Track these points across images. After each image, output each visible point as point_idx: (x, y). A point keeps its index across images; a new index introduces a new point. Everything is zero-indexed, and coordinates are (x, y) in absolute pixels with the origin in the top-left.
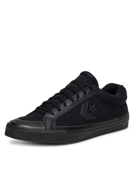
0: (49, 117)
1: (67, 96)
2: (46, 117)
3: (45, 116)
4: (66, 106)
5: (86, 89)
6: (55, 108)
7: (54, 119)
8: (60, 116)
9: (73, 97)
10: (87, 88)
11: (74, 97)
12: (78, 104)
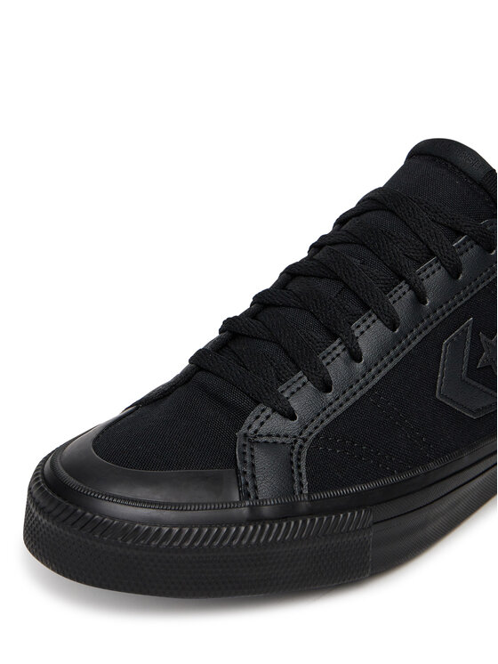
0: (269, 435)
1: (356, 295)
2: (251, 431)
3: (243, 430)
4: (356, 356)
5: (459, 247)
6: (300, 374)
7: (297, 446)
8: (327, 422)
9: (391, 300)
10: (463, 242)
11: (395, 297)
12: (419, 338)
